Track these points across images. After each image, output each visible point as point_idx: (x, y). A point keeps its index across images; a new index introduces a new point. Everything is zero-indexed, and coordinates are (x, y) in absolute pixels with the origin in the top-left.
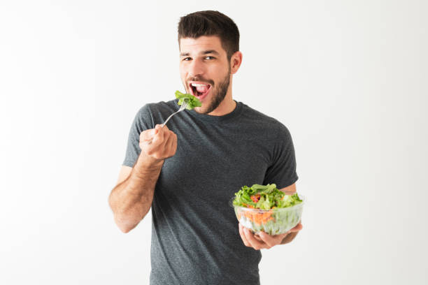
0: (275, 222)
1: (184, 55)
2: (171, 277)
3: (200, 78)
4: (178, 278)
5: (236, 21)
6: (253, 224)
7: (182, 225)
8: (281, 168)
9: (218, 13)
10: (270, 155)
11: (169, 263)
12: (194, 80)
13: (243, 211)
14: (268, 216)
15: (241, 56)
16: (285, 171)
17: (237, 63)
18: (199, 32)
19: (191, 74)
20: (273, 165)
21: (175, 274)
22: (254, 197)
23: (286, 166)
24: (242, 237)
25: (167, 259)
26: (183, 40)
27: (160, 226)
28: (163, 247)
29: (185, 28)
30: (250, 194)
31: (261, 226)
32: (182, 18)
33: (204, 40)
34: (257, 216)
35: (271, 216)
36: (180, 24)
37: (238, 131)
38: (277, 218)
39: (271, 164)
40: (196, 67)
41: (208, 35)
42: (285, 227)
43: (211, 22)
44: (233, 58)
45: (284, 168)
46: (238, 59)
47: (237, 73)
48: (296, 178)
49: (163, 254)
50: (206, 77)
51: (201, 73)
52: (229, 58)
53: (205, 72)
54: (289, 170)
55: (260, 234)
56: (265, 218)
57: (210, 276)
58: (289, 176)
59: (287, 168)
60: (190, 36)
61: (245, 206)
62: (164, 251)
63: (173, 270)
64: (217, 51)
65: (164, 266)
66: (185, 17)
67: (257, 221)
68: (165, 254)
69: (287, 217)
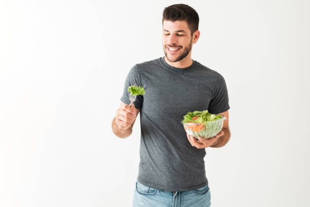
0: (205, 130)
1: (165, 30)
2: (151, 164)
3: (174, 45)
4: (155, 164)
5: (197, 11)
6: (193, 132)
7: (158, 133)
8: (219, 101)
9: (187, 6)
10: (212, 92)
11: (150, 156)
12: (170, 46)
13: (188, 125)
14: (202, 126)
15: (199, 33)
16: (222, 103)
17: (197, 37)
18: (175, 18)
19: (169, 42)
20: (214, 99)
21: (154, 162)
22: (194, 118)
23: (222, 99)
24: (190, 141)
25: (149, 154)
26: (165, 22)
27: (145, 135)
28: (146, 147)
29: (167, 15)
30: (192, 116)
31: (198, 133)
32: (166, 8)
33: (178, 23)
34: (195, 127)
35: (203, 126)
36: (165, 11)
37: (193, 77)
38: (207, 127)
39: (212, 98)
40: (172, 39)
41: (180, 20)
42: (212, 133)
43: (183, 12)
44: (194, 34)
45: (221, 101)
46: (197, 35)
47: (196, 43)
48: (229, 108)
49: (146, 151)
50: (177, 44)
51: (175, 42)
52: (192, 35)
53: (177, 42)
54: (224, 102)
55: (199, 138)
56: (200, 128)
57: (174, 163)
58: (224, 106)
59: (223, 101)
60: (170, 20)
61: (189, 122)
62: (147, 149)
63: (153, 160)
64: (185, 30)
65: (147, 158)
66: (168, 8)
67: (196, 130)
68: (148, 151)
69: (213, 127)
